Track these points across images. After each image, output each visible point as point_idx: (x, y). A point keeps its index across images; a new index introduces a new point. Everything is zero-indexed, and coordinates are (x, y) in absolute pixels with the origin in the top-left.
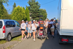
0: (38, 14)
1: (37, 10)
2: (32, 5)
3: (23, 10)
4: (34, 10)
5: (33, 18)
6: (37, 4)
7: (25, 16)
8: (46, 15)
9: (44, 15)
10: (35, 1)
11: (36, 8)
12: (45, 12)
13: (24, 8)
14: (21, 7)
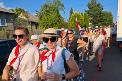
0: (101, 18)
1: (99, 14)
2: (93, 8)
3: (81, 16)
4: (95, 14)
5: (94, 24)
6: (99, 6)
7: (84, 23)
8: (112, 19)
9: (108, 19)
10: (96, 3)
11: (97, 11)
12: (110, 14)
13: (82, 14)
14: (78, 13)
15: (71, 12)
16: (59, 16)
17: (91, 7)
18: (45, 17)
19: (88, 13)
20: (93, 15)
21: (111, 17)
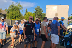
4: (39, 14)
15: (26, 11)
16: (20, 13)
17: (37, 10)
18: (11, 12)
19: (35, 13)
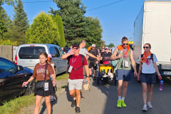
0: (81, 29)
1: (78, 21)
2: (67, 7)
5: (69, 39)
6: (78, 5)
8: (100, 33)
9: (94, 32)
11: (76, 15)
20: (68, 22)
21: (98, 29)
